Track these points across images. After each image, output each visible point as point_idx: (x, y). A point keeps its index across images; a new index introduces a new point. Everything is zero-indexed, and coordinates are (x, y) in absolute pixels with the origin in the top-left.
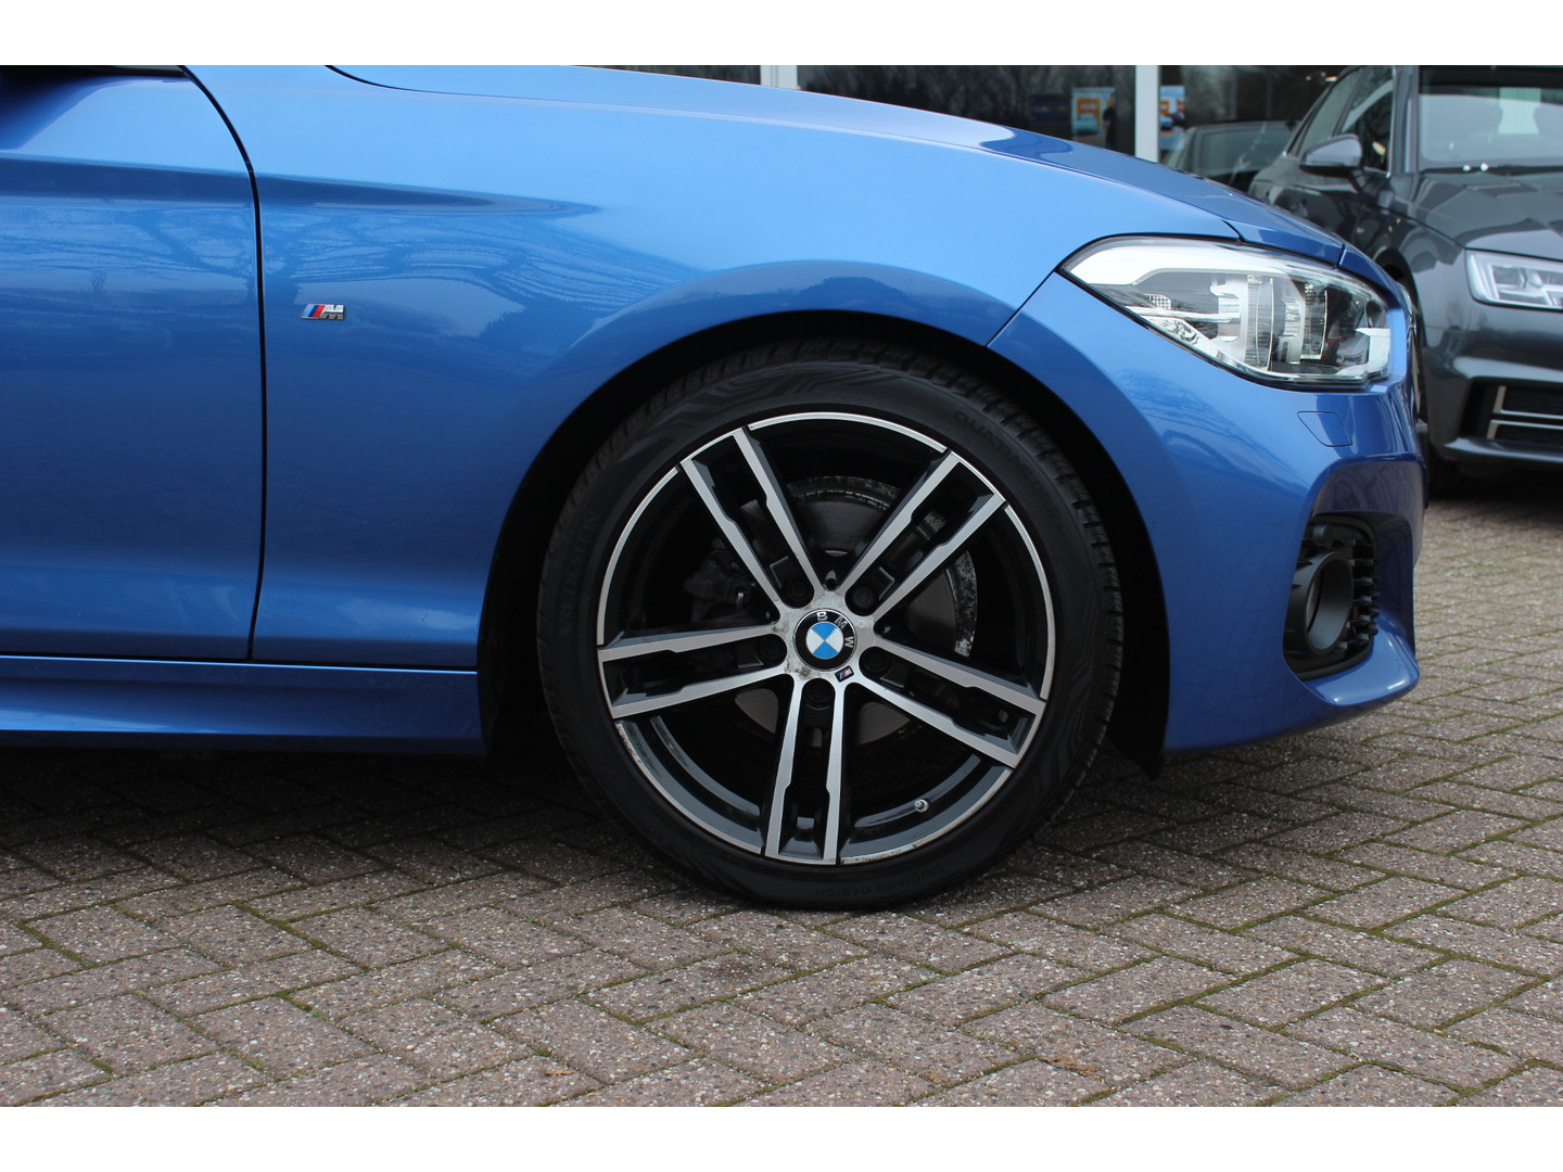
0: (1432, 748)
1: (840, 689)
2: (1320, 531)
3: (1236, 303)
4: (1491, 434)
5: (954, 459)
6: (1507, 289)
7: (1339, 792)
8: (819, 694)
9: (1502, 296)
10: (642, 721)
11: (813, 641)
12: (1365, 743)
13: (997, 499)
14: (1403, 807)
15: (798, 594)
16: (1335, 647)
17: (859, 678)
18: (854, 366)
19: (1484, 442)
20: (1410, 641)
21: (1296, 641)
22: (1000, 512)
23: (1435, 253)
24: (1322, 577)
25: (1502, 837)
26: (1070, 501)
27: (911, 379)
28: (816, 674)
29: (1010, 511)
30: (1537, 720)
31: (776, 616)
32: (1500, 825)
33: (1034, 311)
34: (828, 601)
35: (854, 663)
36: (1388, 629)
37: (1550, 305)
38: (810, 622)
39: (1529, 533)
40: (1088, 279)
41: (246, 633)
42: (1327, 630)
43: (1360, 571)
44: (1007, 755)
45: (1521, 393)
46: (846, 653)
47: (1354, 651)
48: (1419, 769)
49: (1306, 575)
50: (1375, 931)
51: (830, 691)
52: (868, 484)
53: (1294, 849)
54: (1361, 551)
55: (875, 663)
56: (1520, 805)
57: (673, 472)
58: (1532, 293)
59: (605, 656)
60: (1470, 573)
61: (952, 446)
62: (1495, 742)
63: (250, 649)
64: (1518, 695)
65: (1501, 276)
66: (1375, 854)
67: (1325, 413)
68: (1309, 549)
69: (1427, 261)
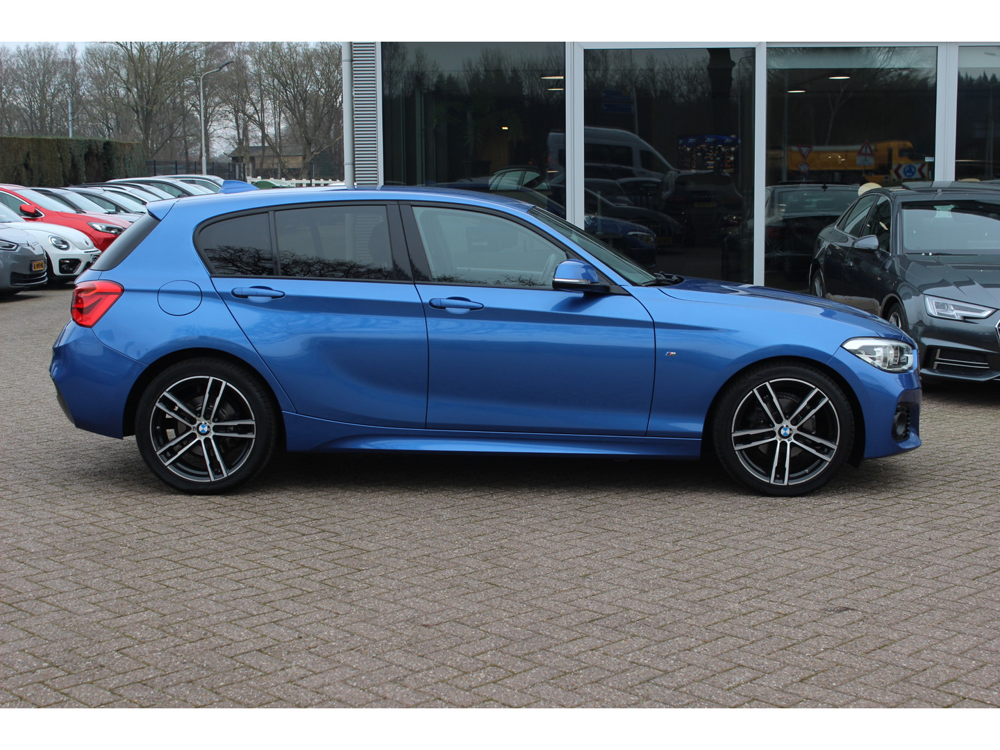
0: (922, 468)
1: (789, 443)
2: (899, 406)
3: (879, 353)
4: (935, 367)
5: (817, 390)
6: (941, 311)
7: (899, 477)
8: (784, 445)
9: (939, 314)
10: (740, 451)
11: (783, 432)
12: (903, 466)
13: (827, 399)
14: (917, 480)
15: (779, 421)
16: (902, 435)
17: (793, 441)
18: (794, 368)
19: (932, 370)
20: (918, 435)
21: (894, 433)
22: (827, 402)
23: (912, 293)
24: (900, 418)
25: (943, 485)
26: (843, 399)
27: (807, 371)
28: (783, 440)
29: (830, 402)
30: (952, 462)
31: (774, 426)
32: (943, 482)
33: (835, 356)
34: (786, 423)
35: (792, 437)
36: (913, 432)
37: (957, 318)
38: (782, 427)
39: (950, 406)
40: (847, 348)
41: (645, 430)
42: (900, 430)
43: (908, 416)
44: (828, 459)
45: (946, 352)
46: (790, 435)
47: (906, 437)
48: (920, 472)
49: (896, 417)
50: (914, 500)
51: (786, 444)
52: (789, 394)
53: (890, 487)
54: (907, 411)
55: (797, 437)
56: (947, 479)
57: (751, 392)
58: (951, 313)
59: (734, 435)
60: (928, 420)
61: (817, 387)
62: (940, 466)
63: (646, 434)
64: (946, 456)
65: (938, 306)
66: (911, 488)
67: (900, 378)
68: (897, 411)
69: (908, 296)
